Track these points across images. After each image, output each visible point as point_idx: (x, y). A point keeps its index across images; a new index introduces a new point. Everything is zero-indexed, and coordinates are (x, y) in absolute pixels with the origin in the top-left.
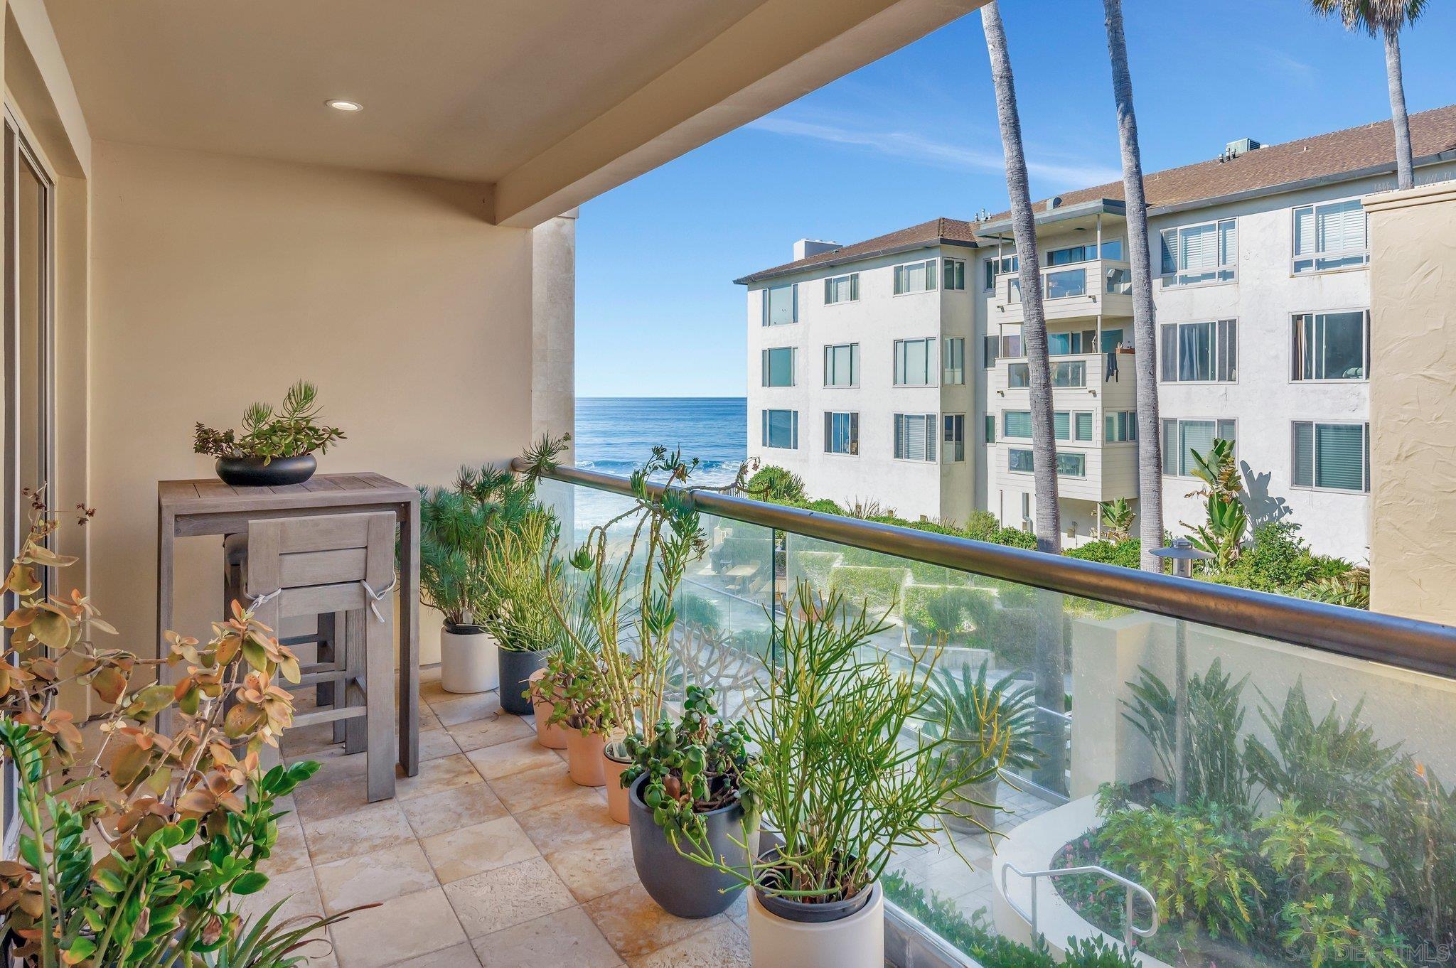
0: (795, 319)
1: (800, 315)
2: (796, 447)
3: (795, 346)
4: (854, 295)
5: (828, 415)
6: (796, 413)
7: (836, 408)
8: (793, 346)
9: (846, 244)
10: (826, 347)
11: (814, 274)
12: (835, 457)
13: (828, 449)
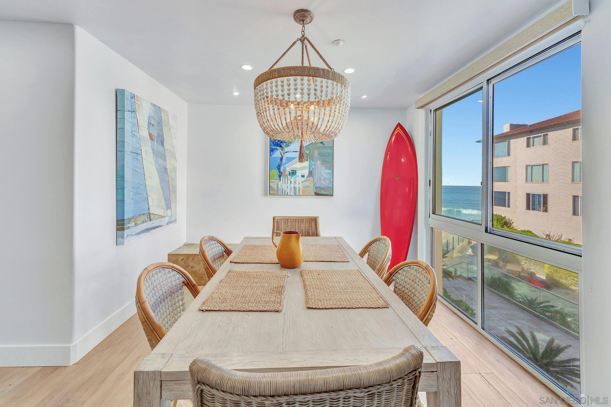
0: (509, 155)
1: (511, 153)
2: (509, 206)
3: (508, 165)
4: (545, 143)
5: (528, 195)
6: (509, 193)
7: (532, 192)
8: (507, 165)
9: (529, 124)
10: (527, 166)
11: (519, 136)
12: (531, 212)
13: (528, 208)
